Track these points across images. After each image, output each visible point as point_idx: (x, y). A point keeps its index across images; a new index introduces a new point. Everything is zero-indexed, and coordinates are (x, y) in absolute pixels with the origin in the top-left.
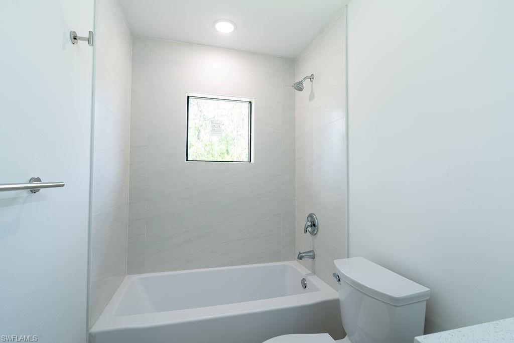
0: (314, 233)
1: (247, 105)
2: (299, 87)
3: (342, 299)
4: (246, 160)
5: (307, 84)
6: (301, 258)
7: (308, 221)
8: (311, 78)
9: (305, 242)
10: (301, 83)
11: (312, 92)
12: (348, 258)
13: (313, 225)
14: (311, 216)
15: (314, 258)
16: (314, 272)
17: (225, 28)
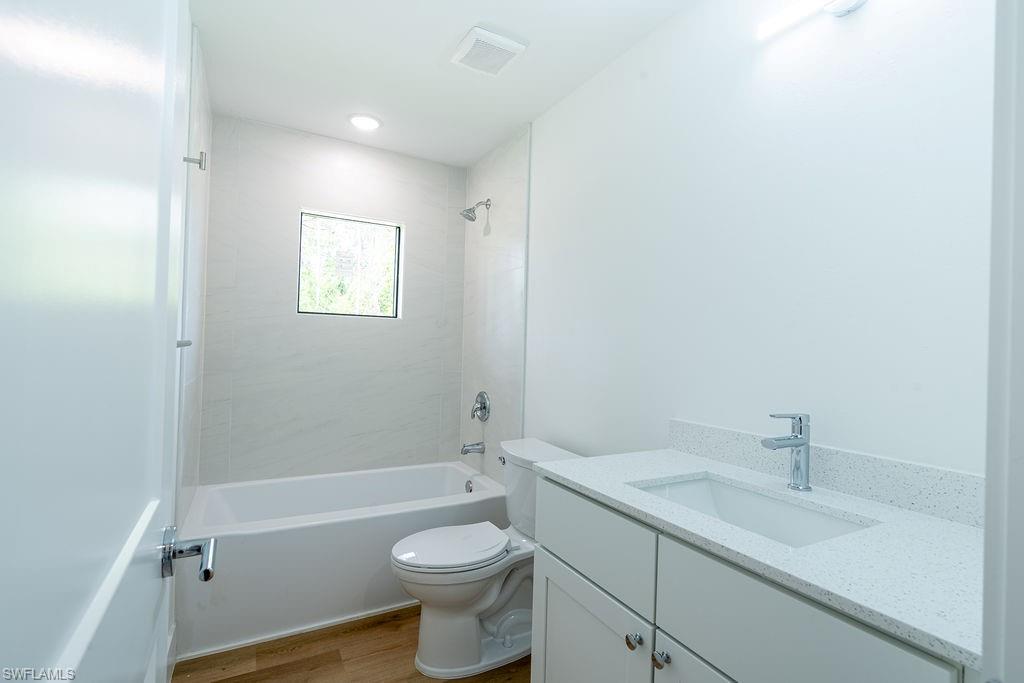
0: (483, 419)
1: (394, 231)
2: (470, 215)
3: (508, 495)
4: (390, 313)
5: (480, 212)
6: (465, 452)
7: (477, 401)
8: (487, 204)
9: (472, 431)
10: (472, 210)
11: (488, 223)
12: (523, 437)
13: (484, 407)
14: (481, 395)
15: (483, 452)
16: (483, 473)
17: (365, 124)
